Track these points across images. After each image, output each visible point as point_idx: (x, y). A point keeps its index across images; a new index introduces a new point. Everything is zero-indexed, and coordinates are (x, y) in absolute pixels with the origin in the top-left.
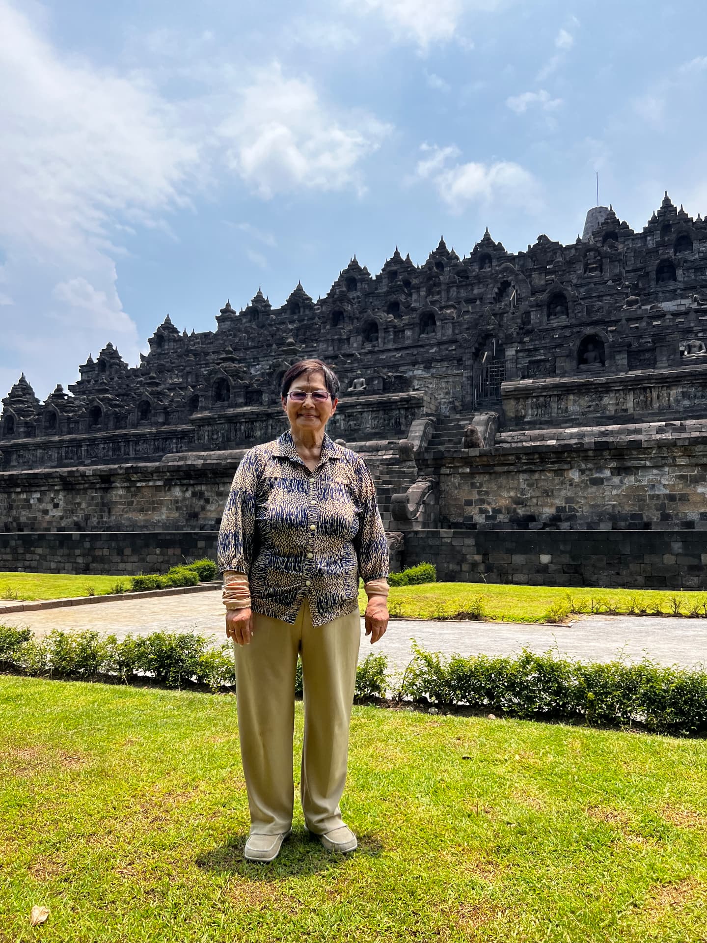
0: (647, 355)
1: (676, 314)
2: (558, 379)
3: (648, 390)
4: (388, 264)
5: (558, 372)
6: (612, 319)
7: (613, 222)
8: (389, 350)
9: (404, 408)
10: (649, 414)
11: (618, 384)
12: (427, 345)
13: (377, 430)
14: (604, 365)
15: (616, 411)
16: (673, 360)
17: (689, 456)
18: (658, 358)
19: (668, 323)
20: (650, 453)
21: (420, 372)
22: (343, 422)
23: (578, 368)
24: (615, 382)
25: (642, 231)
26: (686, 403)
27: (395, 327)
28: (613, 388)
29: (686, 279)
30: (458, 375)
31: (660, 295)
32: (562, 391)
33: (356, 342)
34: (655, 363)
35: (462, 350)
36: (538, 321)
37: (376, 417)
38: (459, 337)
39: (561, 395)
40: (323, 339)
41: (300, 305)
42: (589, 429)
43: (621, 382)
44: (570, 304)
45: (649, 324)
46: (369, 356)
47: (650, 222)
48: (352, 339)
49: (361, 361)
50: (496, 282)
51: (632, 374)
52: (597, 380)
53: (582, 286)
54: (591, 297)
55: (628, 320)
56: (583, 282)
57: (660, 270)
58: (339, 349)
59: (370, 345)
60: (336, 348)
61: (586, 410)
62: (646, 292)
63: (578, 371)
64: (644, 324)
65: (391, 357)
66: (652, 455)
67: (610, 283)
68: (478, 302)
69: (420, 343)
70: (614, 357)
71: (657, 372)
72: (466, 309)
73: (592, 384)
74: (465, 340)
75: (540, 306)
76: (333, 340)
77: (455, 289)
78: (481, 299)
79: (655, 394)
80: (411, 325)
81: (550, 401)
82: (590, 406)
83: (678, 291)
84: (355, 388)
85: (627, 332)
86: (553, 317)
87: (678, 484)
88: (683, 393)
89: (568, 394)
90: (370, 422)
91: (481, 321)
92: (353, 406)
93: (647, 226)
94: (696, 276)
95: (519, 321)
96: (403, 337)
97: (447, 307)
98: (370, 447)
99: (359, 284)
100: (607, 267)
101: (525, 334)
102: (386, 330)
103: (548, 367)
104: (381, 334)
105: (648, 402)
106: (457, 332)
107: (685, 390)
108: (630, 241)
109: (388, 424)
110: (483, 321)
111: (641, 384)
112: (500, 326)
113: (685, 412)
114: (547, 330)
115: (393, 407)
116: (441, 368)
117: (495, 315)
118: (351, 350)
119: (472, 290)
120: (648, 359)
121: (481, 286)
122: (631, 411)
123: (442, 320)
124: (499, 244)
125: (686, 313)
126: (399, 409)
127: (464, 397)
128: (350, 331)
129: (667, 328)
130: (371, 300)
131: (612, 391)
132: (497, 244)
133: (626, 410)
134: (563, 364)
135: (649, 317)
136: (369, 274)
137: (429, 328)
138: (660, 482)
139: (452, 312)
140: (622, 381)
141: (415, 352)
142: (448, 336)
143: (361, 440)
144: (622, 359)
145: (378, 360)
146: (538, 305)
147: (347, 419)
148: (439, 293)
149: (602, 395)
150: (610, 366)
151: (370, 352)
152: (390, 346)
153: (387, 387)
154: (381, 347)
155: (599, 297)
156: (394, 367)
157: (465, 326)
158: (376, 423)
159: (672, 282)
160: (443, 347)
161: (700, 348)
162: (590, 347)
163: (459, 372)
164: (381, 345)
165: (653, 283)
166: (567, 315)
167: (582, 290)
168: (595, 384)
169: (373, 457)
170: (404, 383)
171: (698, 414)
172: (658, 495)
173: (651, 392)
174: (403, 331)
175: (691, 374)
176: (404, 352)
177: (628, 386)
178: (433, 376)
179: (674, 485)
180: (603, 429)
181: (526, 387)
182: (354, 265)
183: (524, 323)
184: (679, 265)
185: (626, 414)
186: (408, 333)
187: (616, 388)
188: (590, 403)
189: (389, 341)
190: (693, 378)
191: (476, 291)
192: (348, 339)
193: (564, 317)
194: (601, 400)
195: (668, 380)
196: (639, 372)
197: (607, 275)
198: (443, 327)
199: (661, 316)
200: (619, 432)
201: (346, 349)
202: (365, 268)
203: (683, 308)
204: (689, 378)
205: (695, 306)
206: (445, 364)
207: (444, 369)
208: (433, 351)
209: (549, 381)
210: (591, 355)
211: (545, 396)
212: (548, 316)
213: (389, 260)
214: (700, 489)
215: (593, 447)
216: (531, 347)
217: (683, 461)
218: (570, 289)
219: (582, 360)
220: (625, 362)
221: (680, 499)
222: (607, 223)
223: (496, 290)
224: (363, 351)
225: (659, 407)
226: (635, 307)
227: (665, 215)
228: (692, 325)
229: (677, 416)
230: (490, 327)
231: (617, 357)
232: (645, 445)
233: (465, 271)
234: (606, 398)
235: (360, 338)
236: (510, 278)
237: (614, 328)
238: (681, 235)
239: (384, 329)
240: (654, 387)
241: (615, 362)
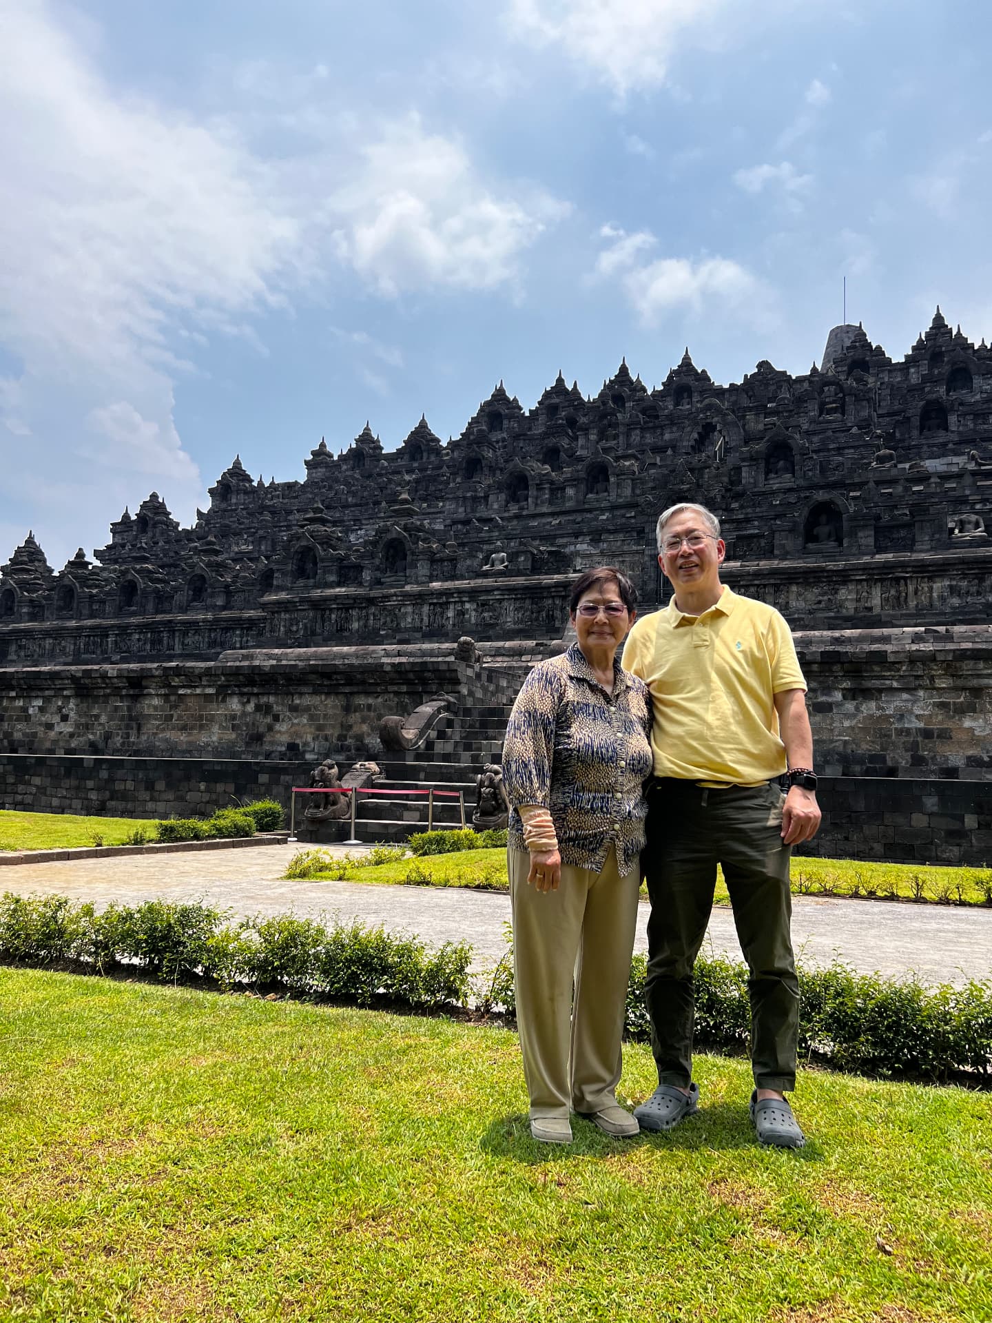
0: (903, 533)
1: (945, 477)
2: (776, 562)
3: (902, 582)
4: (547, 395)
5: (776, 552)
6: (856, 481)
7: (863, 346)
8: (543, 515)
9: (560, 596)
10: (902, 615)
11: (860, 573)
12: (596, 509)
13: (521, 626)
14: (841, 544)
15: (856, 609)
16: (939, 540)
17: (953, 676)
18: (918, 538)
19: (933, 488)
20: (899, 670)
21: (585, 546)
22: (473, 613)
23: (805, 548)
24: (856, 569)
25: (903, 360)
26: (955, 601)
27: (552, 483)
29: (961, 428)
30: (637, 552)
31: (925, 448)
32: (781, 579)
33: (496, 502)
34: (913, 544)
35: (646, 518)
36: (752, 481)
37: (521, 607)
38: (641, 500)
39: (781, 584)
40: (451, 496)
41: (423, 447)
42: (817, 633)
43: (864, 569)
44: (797, 458)
45: (907, 489)
46: (515, 522)
47: (914, 348)
48: (491, 498)
49: (503, 528)
50: (697, 424)
51: (881, 558)
52: (831, 565)
53: (814, 433)
54: (829, 450)
55: (878, 483)
56: (818, 427)
57: (925, 415)
58: (474, 511)
59: (517, 507)
60: (469, 510)
61: (815, 607)
62: (906, 444)
63: (805, 552)
64: (900, 489)
65: (545, 524)
66: (902, 673)
67: (854, 430)
68: (669, 452)
69: (586, 506)
70: (856, 534)
71: (915, 556)
72: (653, 461)
73: (823, 570)
74: (649, 504)
75: (755, 460)
76: (465, 498)
77: (638, 432)
78: (674, 448)
79: (911, 588)
80: (575, 480)
81: (764, 593)
82: (820, 602)
83: (950, 446)
84: (493, 565)
85: (876, 499)
86: (773, 475)
87: (937, 714)
88: (951, 587)
89: (790, 583)
90: (512, 615)
91: (672, 478)
92: (488, 591)
93: (910, 353)
94: (975, 425)
95: (726, 479)
96: (563, 497)
97: (626, 457)
98: (510, 649)
99: (505, 422)
100: (850, 408)
101: (733, 498)
102: (539, 488)
103: (763, 544)
104: (532, 492)
105: (902, 599)
106: (638, 492)
107: (954, 583)
108: (887, 372)
109: (537, 619)
110: (675, 478)
112: (699, 486)
113: (954, 614)
114: (764, 493)
115: (545, 594)
116: (614, 542)
117: (692, 470)
118: (490, 512)
119: (662, 434)
120: (903, 539)
121: (675, 429)
122: (877, 611)
123: (618, 475)
124: (704, 371)
125: (959, 476)
126: (553, 597)
127: (645, 583)
128: (489, 486)
129: (932, 495)
130: (521, 445)
132: (700, 371)
133: (870, 609)
134: (784, 541)
135: (907, 480)
136: (521, 409)
137: (599, 486)
138: (911, 712)
139: (633, 465)
140: (865, 568)
141: (579, 519)
142: (626, 497)
143: (498, 639)
144: (867, 538)
145: (527, 528)
146: (752, 459)
147: (480, 610)
148: (616, 437)
149: (837, 586)
151: (517, 517)
152: (545, 509)
153: (537, 566)
154: (532, 509)
155: (839, 449)
156: (549, 538)
157: (651, 485)
158: (520, 615)
159: (942, 433)
160: (618, 513)
161: (977, 526)
163: (639, 548)
164: (532, 507)
165: (915, 433)
166: (793, 473)
167: (815, 439)
169: (515, 664)
170: (561, 561)
171: (971, 617)
172: (908, 730)
173: (906, 585)
174: (563, 489)
175: (962, 561)
176: (563, 519)
177: (874, 574)
178: (602, 553)
179: (930, 716)
180: (837, 634)
181: (731, 572)
182: (500, 395)
183: (732, 483)
184: (952, 410)
185: (870, 614)
186: (570, 492)
187: (858, 578)
188: (821, 598)
189: (543, 502)
190: (965, 566)
191: (667, 436)
192: (486, 497)
193: (789, 475)
194: (836, 593)
195: (930, 568)
196: (890, 556)
197: (850, 419)
198: (618, 485)
199: (924, 478)
200: (860, 639)
201: (482, 512)
202: (515, 400)
203: (955, 469)
204: (960, 567)
205: (972, 466)
206: (621, 536)
207: (619, 543)
208: (604, 517)
209: (764, 564)
210: (823, 530)
211: (758, 586)
212: (767, 474)
213: (548, 389)
214: (967, 723)
215: (819, 659)
216: (742, 516)
217: (944, 683)
218: (797, 436)
219: (810, 537)
220: (871, 541)
221: (939, 737)
222: (855, 347)
223: (696, 436)
224: (506, 515)
225: (917, 606)
226: (887, 465)
227: (935, 339)
228: (967, 492)
229: (942, 619)
230: (685, 487)
231: (860, 534)
232: (891, 658)
233: (654, 408)
234: (843, 591)
235: (503, 497)
236: (716, 419)
237: (858, 494)
238: (956, 366)
239: (537, 485)
240: (911, 577)
241: (857, 541)
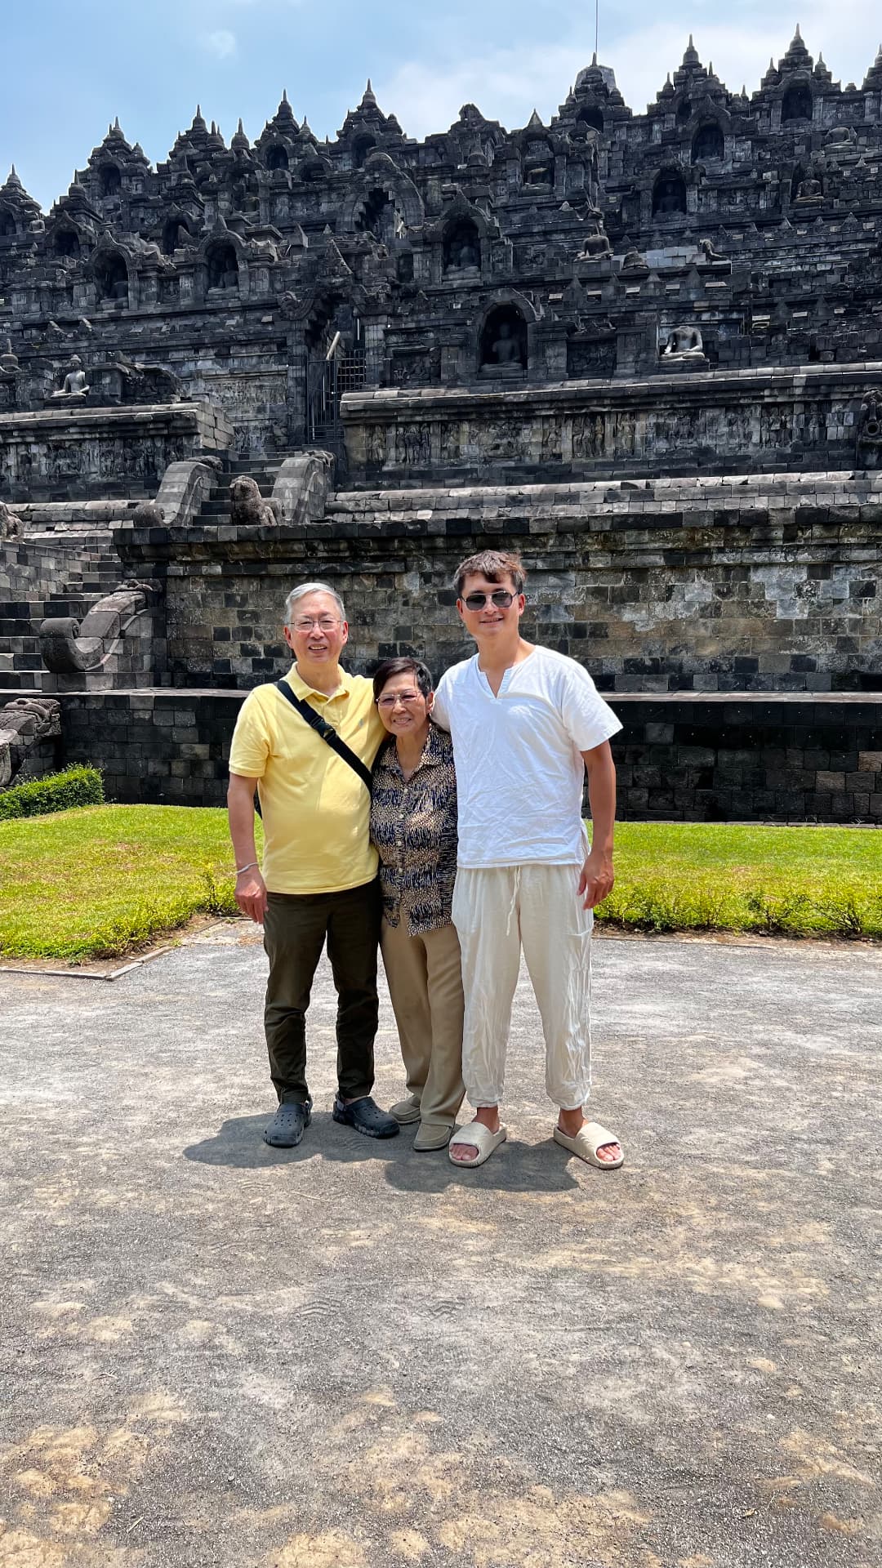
0: (602, 351)
1: (667, 275)
2: (442, 390)
3: (599, 418)
4: (182, 142)
5: (443, 376)
6: (558, 278)
7: (596, 89)
8: (149, 317)
9: (162, 436)
10: (596, 464)
11: (547, 406)
12: (222, 310)
13: (111, 479)
14: (525, 367)
15: (541, 456)
16: (645, 361)
17: (612, 552)
18: (620, 358)
19: (651, 291)
21: (209, 364)
22: (44, 460)
23: (480, 371)
24: (541, 400)
25: (645, 112)
26: (662, 445)
27: (160, 270)
28: (537, 413)
29: (702, 210)
30: (279, 374)
31: (657, 237)
32: (449, 414)
33: (85, 294)
34: (614, 368)
35: (287, 325)
36: (426, 274)
37: (109, 452)
38: (281, 298)
39: (448, 422)
40: (18, 286)
41: (15, 217)
42: (490, 490)
43: (551, 401)
44: (484, 243)
45: (619, 291)
46: (112, 327)
47: (660, 96)
48: (76, 290)
49: (91, 336)
50: (361, 190)
51: (572, 385)
52: (510, 395)
53: (517, 209)
54: (532, 234)
55: (584, 282)
56: (519, 201)
57: (659, 191)
58: (54, 309)
59: (113, 305)
60: (45, 308)
61: (491, 453)
62: (634, 230)
63: (480, 376)
64: (610, 290)
65: (152, 331)
66: (549, 549)
67: (565, 206)
68: (327, 231)
69: (209, 306)
70: (544, 352)
71: (616, 383)
72: (297, 242)
73: (500, 402)
74: (292, 303)
75: (430, 244)
76: (39, 289)
77: (285, 199)
78: (333, 224)
79: (609, 428)
80: (191, 266)
81: (429, 433)
82: (497, 447)
83: (688, 233)
84: (69, 390)
85: (580, 305)
86: (453, 267)
87: (590, 605)
88: (657, 425)
89: (461, 421)
90: (97, 463)
91: (320, 268)
92: (62, 427)
93: (655, 101)
94: (719, 204)
95: (392, 272)
96: (177, 291)
97: (260, 235)
98: (93, 512)
99: (125, 181)
100: (562, 174)
101: (402, 298)
102: (142, 276)
103: (428, 365)
104: (132, 283)
105: (598, 442)
106: (278, 286)
107: (661, 420)
108: (625, 129)
109: (132, 469)
110: (324, 268)
111: (588, 407)
112: (357, 280)
113: (657, 462)
114: (441, 293)
115: (141, 433)
116: (248, 358)
117: (347, 256)
118: (77, 311)
119: (318, 204)
120: (604, 359)
121: (334, 196)
122: (567, 458)
123: (249, 261)
124: (392, 117)
125: (683, 274)
126: (153, 437)
127: (289, 417)
128: (72, 273)
129: (650, 300)
130: (141, 216)
131: (536, 417)
132: (387, 117)
133: (559, 456)
134: (455, 361)
135: (621, 278)
136: (146, 163)
137: (226, 277)
138: (559, 602)
139: (268, 246)
140: (553, 400)
141: (200, 324)
142: (262, 293)
143: (79, 496)
144: (557, 357)
145: (127, 336)
146: (426, 242)
147: (53, 455)
148: (255, 206)
149: (519, 425)
150: (536, 369)
151: (114, 319)
152: (151, 309)
153: (131, 392)
154: (133, 310)
155: (545, 233)
156: (159, 352)
157: (294, 276)
158: (109, 463)
159: (678, 215)
160: (251, 316)
161: (694, 342)
162: (504, 329)
163: (281, 367)
164: (134, 305)
165: (646, 214)
166: (479, 266)
167: (516, 218)
168: (506, 404)
169: (99, 534)
170: (159, 386)
171: (679, 466)
172: (555, 628)
173: (603, 423)
174: (176, 279)
175: (672, 391)
176: (178, 323)
177: (563, 409)
178: (232, 374)
179: (583, 607)
180: (514, 490)
181: (384, 404)
182: (115, 141)
183: (400, 276)
184: (691, 182)
185: (558, 463)
186: (185, 283)
187: (544, 413)
188: (498, 441)
189: (149, 298)
190: (675, 398)
191: (324, 208)
192: (69, 289)
193: (473, 268)
194: (518, 434)
195: (633, 401)
196: (583, 384)
197: (562, 192)
198: (251, 276)
199: (640, 277)
200: (541, 498)
201: (65, 311)
202: (137, 147)
203: (681, 264)
204: (669, 398)
205: (701, 261)
206: (256, 350)
207: (254, 361)
208: (233, 322)
209: (428, 393)
210: (504, 346)
211: (420, 423)
212: (445, 266)
213: (183, 133)
214: (628, 616)
215: (444, 530)
216: (412, 325)
217: (600, 561)
218: (486, 213)
219: (489, 356)
220: (562, 362)
221: (593, 634)
222: (586, 90)
223: (362, 208)
224: (98, 316)
225: (615, 452)
226: (598, 256)
227: (685, 83)
228: (692, 297)
229: (645, 469)
230: (338, 280)
231: (549, 352)
233: (320, 167)
234: (526, 432)
235: (92, 288)
236: (387, 184)
237: (559, 296)
238: (705, 123)
239: (139, 272)
240: (609, 413)
241: (545, 362)
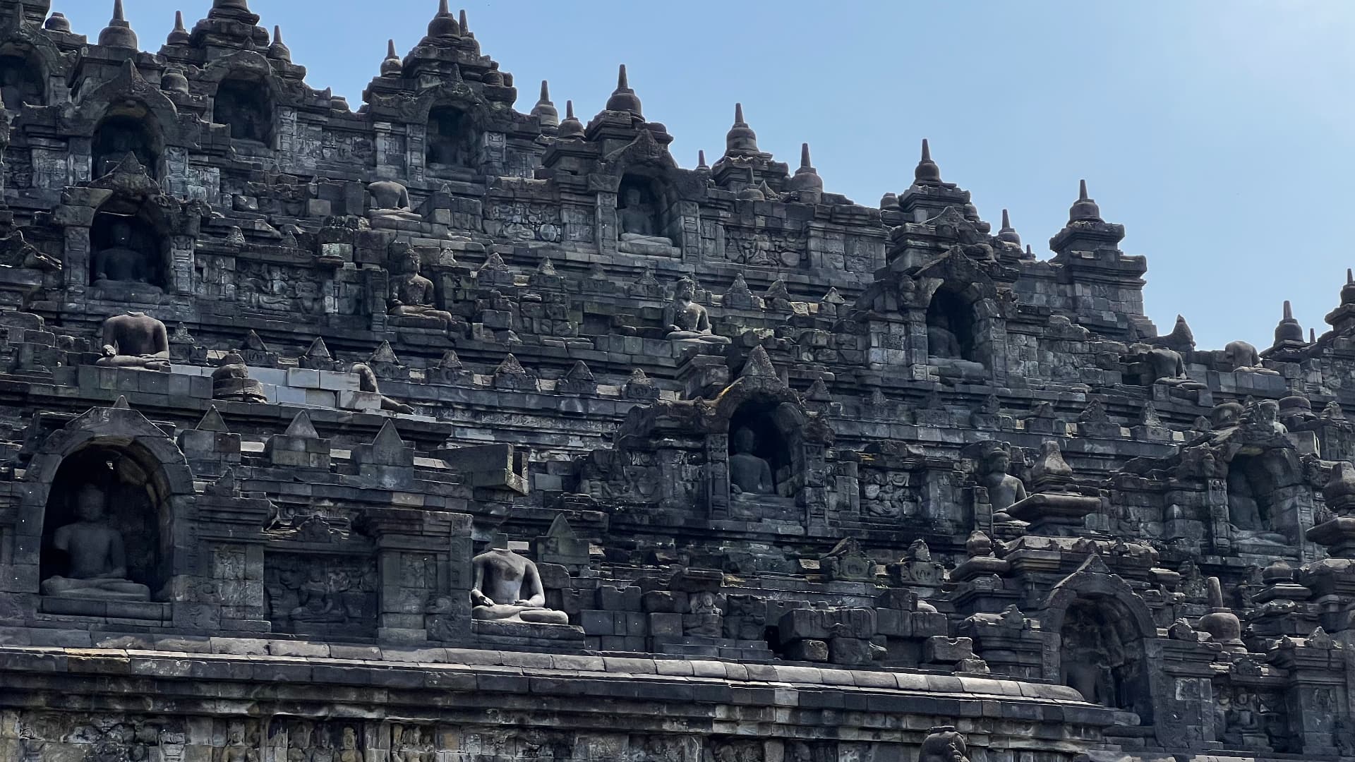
28: (208, 707)
111: (330, 704)
131: (198, 718)
150: (197, 601)
162: (93, 500)
168: (133, 679)
